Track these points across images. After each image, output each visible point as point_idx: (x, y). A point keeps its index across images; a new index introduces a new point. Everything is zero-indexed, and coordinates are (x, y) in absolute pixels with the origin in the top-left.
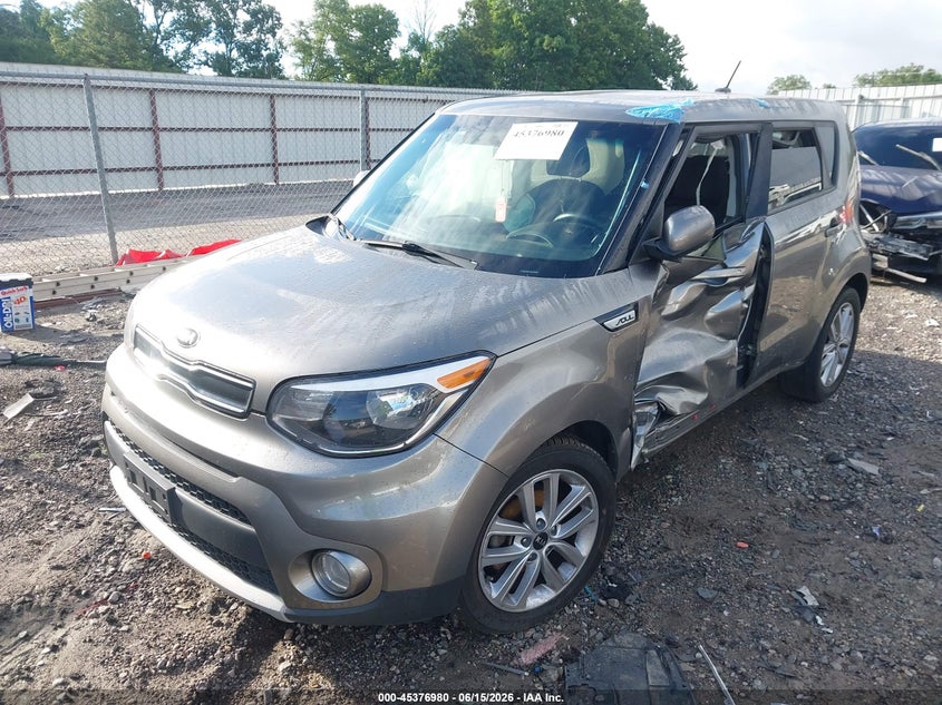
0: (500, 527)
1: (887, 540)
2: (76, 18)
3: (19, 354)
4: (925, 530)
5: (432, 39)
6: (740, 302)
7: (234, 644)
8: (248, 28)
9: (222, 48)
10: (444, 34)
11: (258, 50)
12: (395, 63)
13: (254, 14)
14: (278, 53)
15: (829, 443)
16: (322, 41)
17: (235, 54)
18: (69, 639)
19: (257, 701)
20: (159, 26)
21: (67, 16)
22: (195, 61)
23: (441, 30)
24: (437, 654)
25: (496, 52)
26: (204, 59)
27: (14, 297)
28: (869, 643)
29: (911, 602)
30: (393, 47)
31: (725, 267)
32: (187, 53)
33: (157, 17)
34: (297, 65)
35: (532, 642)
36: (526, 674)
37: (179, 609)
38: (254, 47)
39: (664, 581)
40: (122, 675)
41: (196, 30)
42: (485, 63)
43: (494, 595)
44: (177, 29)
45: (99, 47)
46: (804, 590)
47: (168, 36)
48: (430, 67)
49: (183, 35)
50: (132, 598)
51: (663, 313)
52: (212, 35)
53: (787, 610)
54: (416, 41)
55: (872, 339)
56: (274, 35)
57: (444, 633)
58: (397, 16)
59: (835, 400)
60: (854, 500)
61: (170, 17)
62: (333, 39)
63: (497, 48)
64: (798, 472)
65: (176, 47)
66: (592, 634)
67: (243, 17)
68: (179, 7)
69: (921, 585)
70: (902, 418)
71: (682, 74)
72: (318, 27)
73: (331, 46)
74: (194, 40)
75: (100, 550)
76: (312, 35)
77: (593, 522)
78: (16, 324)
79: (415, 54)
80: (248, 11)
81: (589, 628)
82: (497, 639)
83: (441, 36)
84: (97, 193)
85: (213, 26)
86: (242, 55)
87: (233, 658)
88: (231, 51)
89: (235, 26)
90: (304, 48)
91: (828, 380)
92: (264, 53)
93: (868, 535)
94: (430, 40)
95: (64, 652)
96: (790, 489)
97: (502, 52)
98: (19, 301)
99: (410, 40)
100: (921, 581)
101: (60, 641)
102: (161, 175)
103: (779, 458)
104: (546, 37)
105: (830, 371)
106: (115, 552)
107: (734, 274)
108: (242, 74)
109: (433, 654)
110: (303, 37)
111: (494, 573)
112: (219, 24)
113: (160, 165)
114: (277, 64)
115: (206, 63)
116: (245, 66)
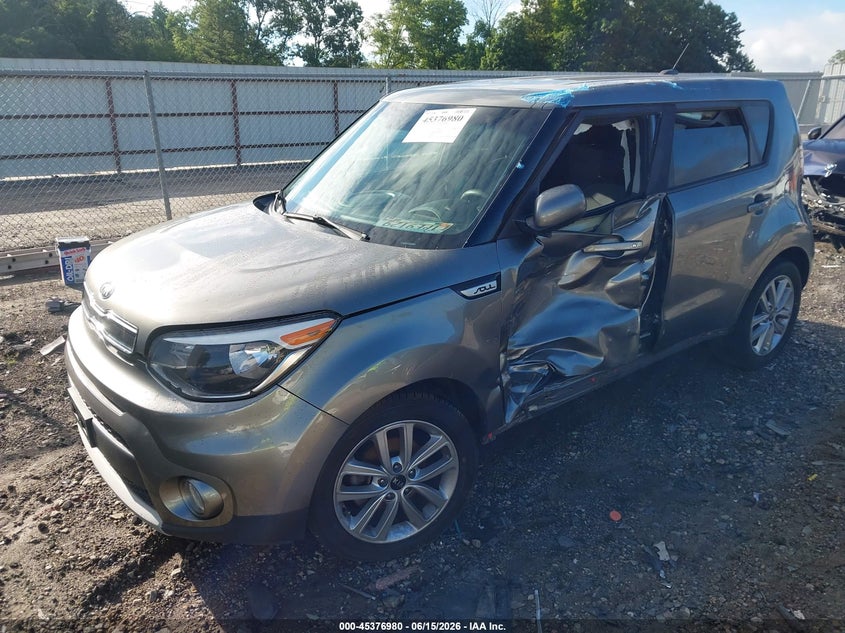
0: (353, 468)
1: (764, 506)
2: (193, 19)
3: (66, 303)
4: (808, 499)
5: (497, 26)
6: (638, 274)
7: (142, 551)
8: (333, 22)
9: (311, 40)
10: (506, 21)
11: (342, 42)
12: (463, 48)
13: (338, 9)
14: (358, 43)
15: (746, 410)
16: (398, 31)
17: (322, 46)
18: (22, 535)
19: (144, 599)
20: (260, 24)
21: (187, 18)
22: (289, 52)
23: (504, 17)
24: (305, 574)
25: (556, 36)
26: (296, 51)
27: (74, 256)
28: (702, 601)
29: (763, 567)
30: (461, 34)
31: (622, 240)
32: (283, 46)
33: (259, 17)
34: (376, 53)
35: (388, 572)
36: (374, 598)
37: (112, 519)
38: (337, 39)
39: (532, 527)
40: (47, 568)
41: (290, 25)
42: (546, 47)
43: (353, 528)
44: (275, 26)
45: (210, 44)
46: (661, 546)
47: (268, 33)
48: (494, 51)
49: (279, 30)
50: (80, 507)
51: (559, 283)
52: (304, 29)
53: (635, 563)
54: (482, 29)
55: (834, 311)
56: (356, 28)
57: (317, 557)
58: (465, 6)
59: (771, 368)
60: (750, 465)
61: (270, 15)
62: (408, 29)
63: (558, 32)
64: (704, 436)
65: (275, 41)
66: (445, 569)
67: (330, 12)
68: (278, 7)
69: (780, 552)
70: (833, 389)
71: (738, 50)
72: (395, 19)
73: (405, 34)
74: (289, 34)
75: (72, 466)
76: (390, 26)
77: (453, 468)
78: (76, 278)
79: (480, 39)
80: (334, 8)
81: (445, 564)
82: (361, 566)
83: (504, 23)
84: (155, 170)
85: (305, 21)
86: (328, 46)
87: (136, 562)
88: (319, 42)
89: (323, 21)
90: (382, 38)
91: (762, 348)
92: (346, 43)
93: (749, 500)
94: (495, 27)
95: (15, 545)
96: (689, 452)
97: (563, 35)
98: (79, 260)
99: (477, 27)
100: (782, 547)
101: (14, 535)
102: (239, 153)
103: (690, 422)
104: (603, 20)
105: (764, 340)
106: (83, 469)
107: (631, 247)
108: (329, 64)
109: (301, 574)
110: (381, 28)
111: (353, 508)
112: (310, 20)
113: (238, 145)
114: (357, 53)
115: (298, 54)
116: (330, 55)
